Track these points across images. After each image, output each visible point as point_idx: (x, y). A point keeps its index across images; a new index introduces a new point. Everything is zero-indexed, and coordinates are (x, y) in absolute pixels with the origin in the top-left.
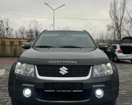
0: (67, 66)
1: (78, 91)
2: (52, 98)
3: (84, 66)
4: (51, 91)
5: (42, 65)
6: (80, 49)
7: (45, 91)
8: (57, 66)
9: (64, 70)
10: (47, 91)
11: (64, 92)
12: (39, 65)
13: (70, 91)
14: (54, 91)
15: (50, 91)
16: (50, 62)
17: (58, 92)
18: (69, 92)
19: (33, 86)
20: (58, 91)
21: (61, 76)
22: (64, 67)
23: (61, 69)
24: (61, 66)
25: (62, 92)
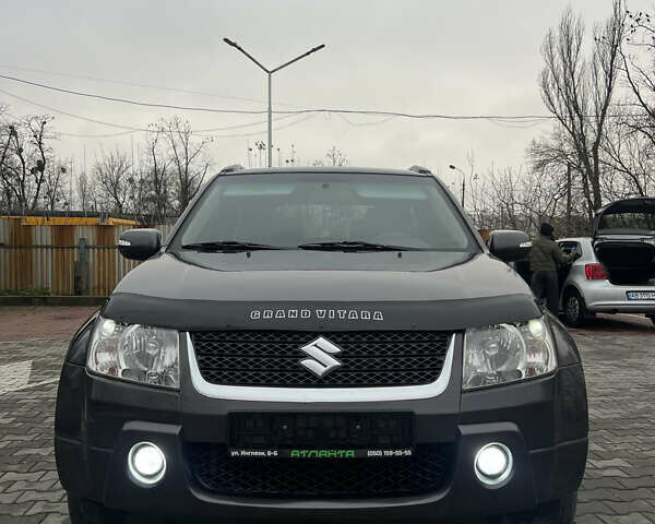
0: (339, 334)
1: (389, 453)
2: (267, 491)
3: (419, 332)
4: (263, 454)
5: (217, 332)
6: (400, 255)
7: (234, 454)
8: (290, 333)
10: (243, 453)
11: (323, 459)
12: (205, 333)
13: (350, 453)
15: (256, 453)
16: (256, 315)
17: (295, 458)
18: (350, 458)
19: (175, 430)
20: (295, 453)
21: (310, 380)
23: (308, 348)
24: (311, 336)
25: (314, 459)
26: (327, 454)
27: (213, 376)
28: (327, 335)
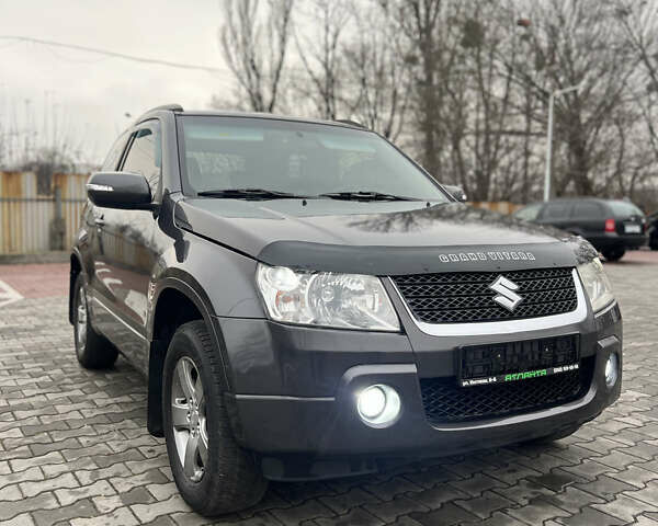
1: (566, 368)
4: (486, 381)
5: (416, 276)
7: (465, 384)
8: (477, 274)
9: (506, 292)
10: (472, 382)
11: (527, 378)
12: (406, 277)
13: (544, 372)
14: (495, 380)
15: (480, 382)
16: (444, 258)
17: (508, 382)
18: (544, 376)
19: (412, 369)
20: (508, 378)
21: (503, 314)
22: (502, 279)
23: (495, 286)
24: (494, 275)
25: (521, 380)
26: (528, 375)
27: (427, 317)
28: (504, 274)
